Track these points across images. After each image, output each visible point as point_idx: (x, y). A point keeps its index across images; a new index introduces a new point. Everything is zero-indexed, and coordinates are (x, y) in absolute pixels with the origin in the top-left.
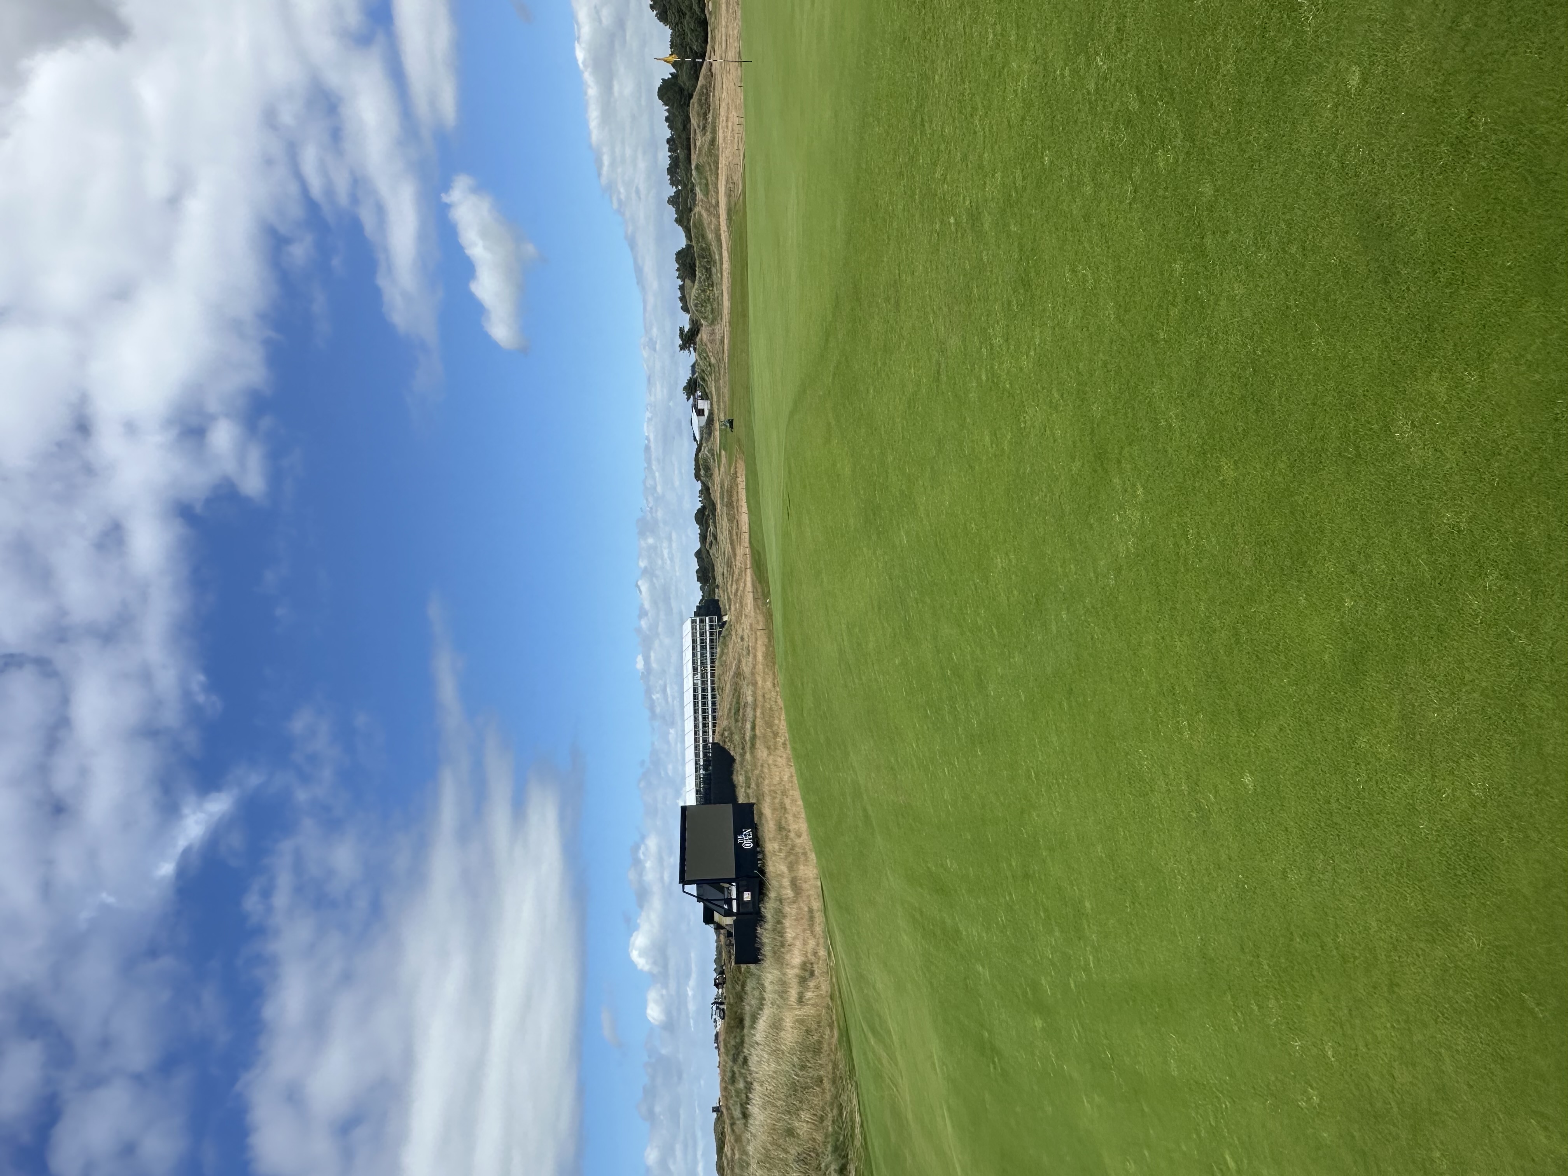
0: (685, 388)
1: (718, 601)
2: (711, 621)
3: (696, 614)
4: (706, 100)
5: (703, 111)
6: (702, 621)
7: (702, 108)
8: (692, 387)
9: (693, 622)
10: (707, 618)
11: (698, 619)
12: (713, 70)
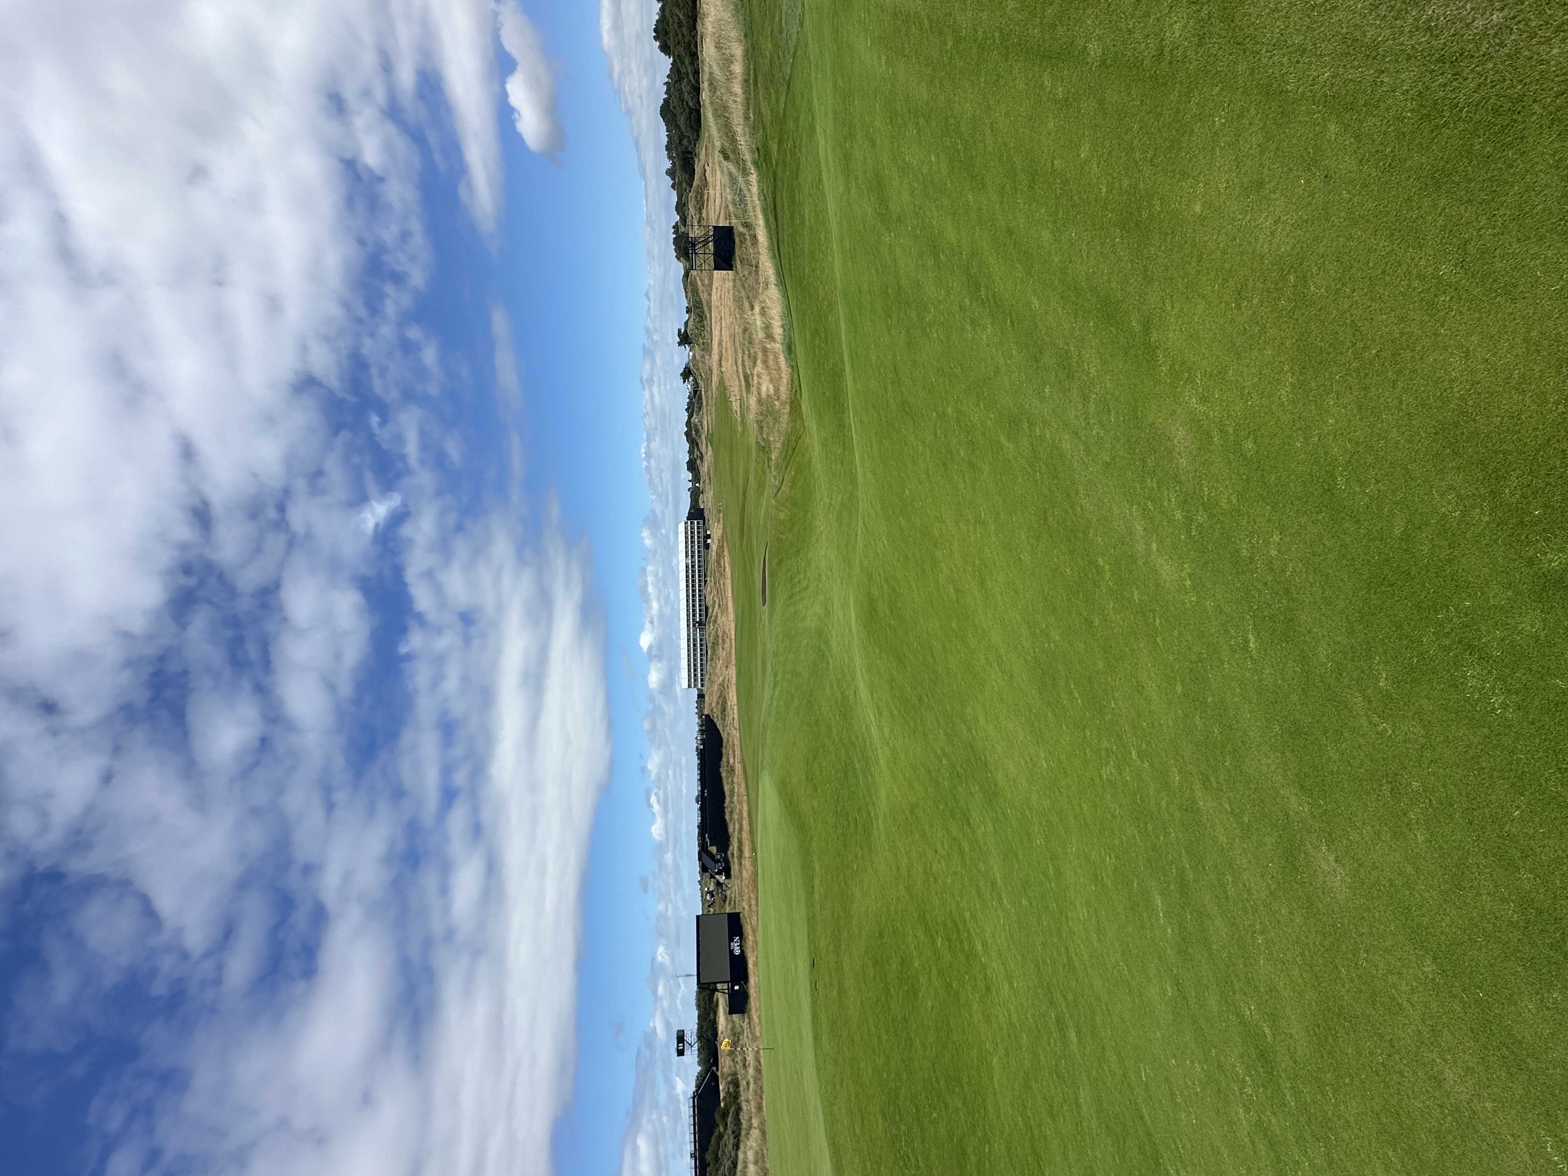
0: (681, 374)
1: (703, 509)
2: (698, 523)
3: (688, 519)
4: (701, 198)
5: (698, 206)
6: (692, 523)
7: (698, 204)
8: (687, 374)
9: (686, 523)
10: (696, 522)
11: (689, 522)
12: (706, 175)
